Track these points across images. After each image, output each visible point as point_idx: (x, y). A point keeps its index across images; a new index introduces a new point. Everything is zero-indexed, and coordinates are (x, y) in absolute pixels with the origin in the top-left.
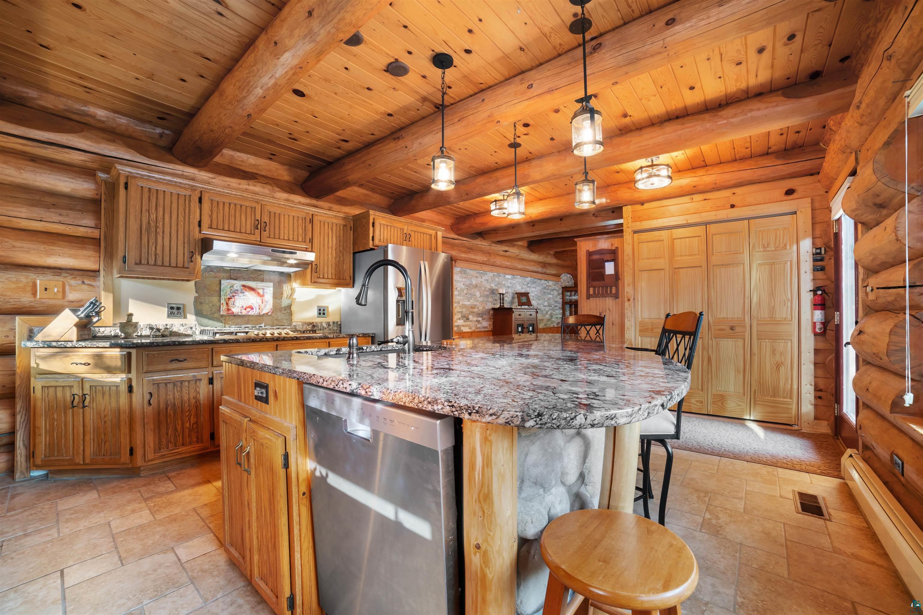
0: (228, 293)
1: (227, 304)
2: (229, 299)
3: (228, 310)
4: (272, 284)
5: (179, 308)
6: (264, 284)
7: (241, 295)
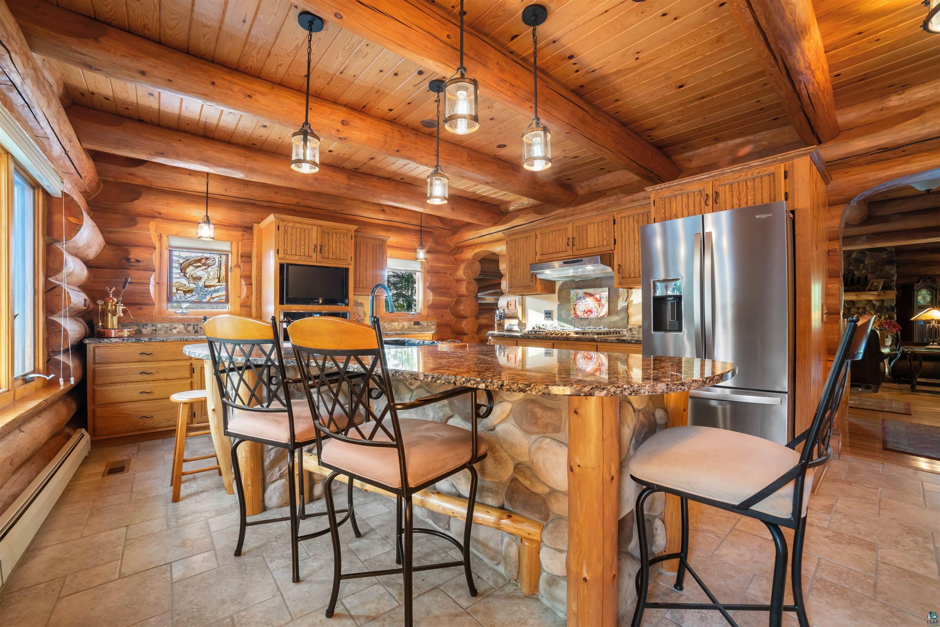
0: (575, 300)
1: (574, 309)
2: (575, 305)
3: (575, 313)
4: (607, 289)
5: (550, 314)
6: (600, 290)
7: (583, 301)
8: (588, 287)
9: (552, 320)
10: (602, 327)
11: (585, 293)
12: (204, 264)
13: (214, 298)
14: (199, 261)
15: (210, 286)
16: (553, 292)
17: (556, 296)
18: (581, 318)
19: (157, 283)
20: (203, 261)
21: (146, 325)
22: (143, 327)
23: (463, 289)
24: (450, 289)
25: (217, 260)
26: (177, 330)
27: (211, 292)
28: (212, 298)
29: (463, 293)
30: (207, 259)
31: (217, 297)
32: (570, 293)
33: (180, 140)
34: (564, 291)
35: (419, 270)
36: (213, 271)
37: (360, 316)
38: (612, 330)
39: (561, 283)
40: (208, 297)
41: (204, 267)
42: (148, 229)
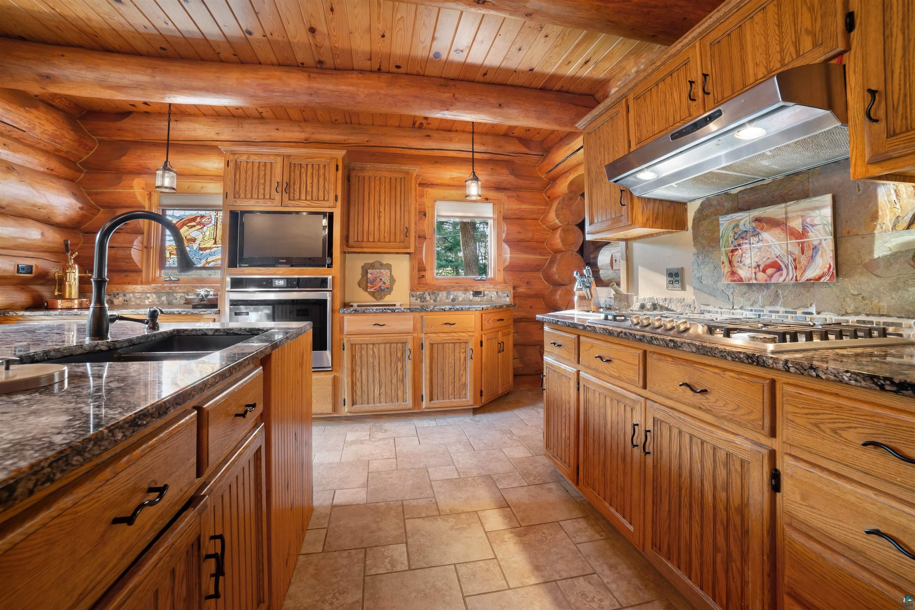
0: (731, 239)
1: (730, 262)
2: (733, 251)
3: (733, 273)
4: (828, 198)
5: (677, 275)
6: (804, 204)
7: (753, 240)
8: (765, 204)
9: (683, 288)
10: (813, 310)
11: (758, 220)
12: (199, 224)
13: (209, 263)
14: (194, 219)
15: (205, 249)
16: (681, 225)
17: (688, 235)
18: (750, 285)
19: (146, 247)
20: (198, 220)
21: (118, 294)
22: (115, 297)
23: (557, 241)
24: (542, 242)
25: (213, 217)
26: (150, 300)
27: (206, 255)
28: (207, 262)
29: (559, 247)
30: (202, 217)
31: (213, 261)
32: (718, 225)
33: (63, 56)
34: (706, 223)
35: (491, 215)
36: (208, 231)
37: (384, 283)
38: (852, 319)
39: (698, 203)
40: (203, 262)
41: (199, 227)
42: (132, 187)
